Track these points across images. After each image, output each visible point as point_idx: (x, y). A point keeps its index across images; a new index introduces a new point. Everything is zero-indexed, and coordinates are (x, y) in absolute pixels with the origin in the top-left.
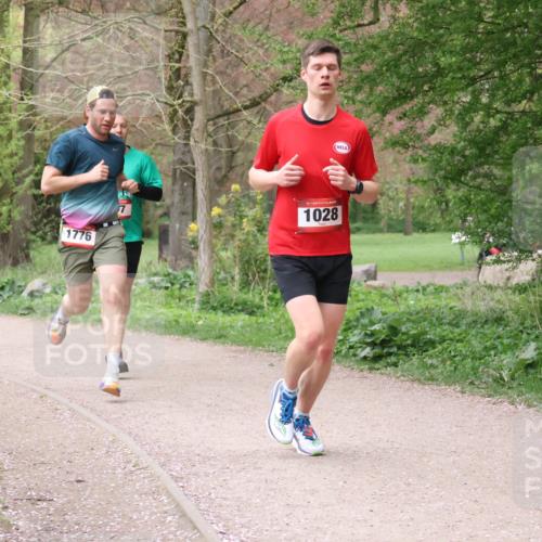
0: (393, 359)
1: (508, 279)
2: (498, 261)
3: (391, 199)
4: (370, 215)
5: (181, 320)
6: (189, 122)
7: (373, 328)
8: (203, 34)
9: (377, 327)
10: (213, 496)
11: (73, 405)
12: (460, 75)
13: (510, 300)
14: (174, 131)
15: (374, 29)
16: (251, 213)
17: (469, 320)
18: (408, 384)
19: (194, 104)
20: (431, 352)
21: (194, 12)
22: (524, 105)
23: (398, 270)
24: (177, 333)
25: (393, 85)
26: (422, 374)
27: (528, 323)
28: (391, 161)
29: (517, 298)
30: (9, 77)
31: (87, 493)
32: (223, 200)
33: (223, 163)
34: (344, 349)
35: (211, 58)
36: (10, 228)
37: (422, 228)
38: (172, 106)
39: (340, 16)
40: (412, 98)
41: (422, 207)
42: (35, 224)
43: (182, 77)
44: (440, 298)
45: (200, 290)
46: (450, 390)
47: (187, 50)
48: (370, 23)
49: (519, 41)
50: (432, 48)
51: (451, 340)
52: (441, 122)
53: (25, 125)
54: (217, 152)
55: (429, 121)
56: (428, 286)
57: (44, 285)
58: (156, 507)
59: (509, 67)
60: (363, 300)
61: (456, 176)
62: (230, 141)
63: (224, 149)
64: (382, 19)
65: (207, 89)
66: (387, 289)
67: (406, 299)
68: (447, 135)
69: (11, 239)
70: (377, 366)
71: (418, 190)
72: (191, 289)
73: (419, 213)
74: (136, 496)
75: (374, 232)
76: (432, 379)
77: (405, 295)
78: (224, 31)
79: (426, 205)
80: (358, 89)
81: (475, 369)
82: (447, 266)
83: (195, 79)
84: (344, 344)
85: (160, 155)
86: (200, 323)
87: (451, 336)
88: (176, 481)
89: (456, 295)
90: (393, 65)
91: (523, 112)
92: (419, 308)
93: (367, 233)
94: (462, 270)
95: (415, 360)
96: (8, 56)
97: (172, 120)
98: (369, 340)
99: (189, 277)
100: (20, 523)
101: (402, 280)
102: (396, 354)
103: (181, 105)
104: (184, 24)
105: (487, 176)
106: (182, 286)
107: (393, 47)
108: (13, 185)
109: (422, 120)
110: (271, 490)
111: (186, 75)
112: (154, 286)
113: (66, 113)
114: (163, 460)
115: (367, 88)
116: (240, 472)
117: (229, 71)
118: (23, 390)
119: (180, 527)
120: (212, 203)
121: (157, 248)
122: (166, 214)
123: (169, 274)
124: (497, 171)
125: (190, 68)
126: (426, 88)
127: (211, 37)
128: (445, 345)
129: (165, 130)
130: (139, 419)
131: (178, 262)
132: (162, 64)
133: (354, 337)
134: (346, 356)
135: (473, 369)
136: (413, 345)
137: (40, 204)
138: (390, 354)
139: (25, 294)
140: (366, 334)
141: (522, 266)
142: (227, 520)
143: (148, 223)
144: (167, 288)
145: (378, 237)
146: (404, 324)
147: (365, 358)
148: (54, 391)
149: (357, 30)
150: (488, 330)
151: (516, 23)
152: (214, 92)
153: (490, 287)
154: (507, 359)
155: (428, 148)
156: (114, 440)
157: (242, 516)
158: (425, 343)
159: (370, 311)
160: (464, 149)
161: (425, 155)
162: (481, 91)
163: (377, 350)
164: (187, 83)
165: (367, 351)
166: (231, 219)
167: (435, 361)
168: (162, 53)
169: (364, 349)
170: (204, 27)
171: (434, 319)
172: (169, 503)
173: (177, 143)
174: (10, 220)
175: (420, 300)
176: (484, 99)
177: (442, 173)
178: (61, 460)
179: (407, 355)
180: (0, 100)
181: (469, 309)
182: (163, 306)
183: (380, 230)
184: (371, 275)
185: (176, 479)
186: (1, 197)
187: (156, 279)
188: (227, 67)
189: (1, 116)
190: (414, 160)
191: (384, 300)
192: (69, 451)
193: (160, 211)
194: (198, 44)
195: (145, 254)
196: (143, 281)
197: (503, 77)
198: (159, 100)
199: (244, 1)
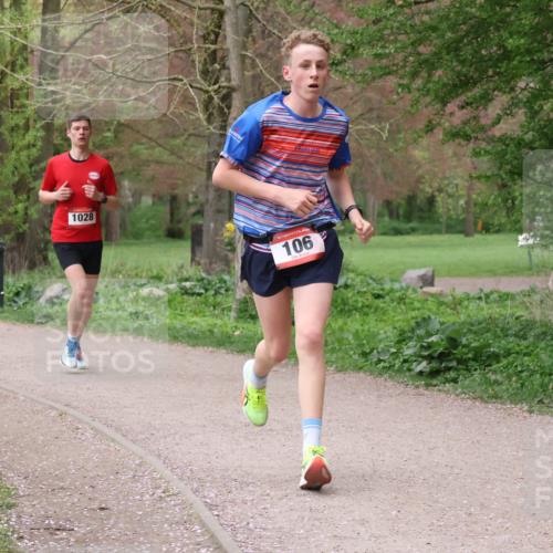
0: (452, 374)
3: (450, 196)
4: (426, 215)
5: (216, 330)
6: (226, 110)
7: (430, 340)
8: (241, 12)
9: (434, 339)
10: (251, 525)
11: (96, 424)
12: (528, 59)
14: (209, 119)
17: (538, 331)
18: (469, 402)
19: (232, 90)
20: (494, 367)
23: (458, 275)
24: (211, 344)
25: (453, 70)
26: (486, 391)
28: (450, 152)
30: (26, 60)
31: (112, 522)
34: (398, 363)
35: (250, 39)
36: (26, 227)
37: (487, 229)
38: (207, 92)
40: (475, 84)
41: (486, 204)
43: (218, 60)
44: (505, 307)
45: (238, 297)
46: (516, 409)
47: (225, 30)
51: (517, 353)
52: (508, 112)
55: (494, 109)
56: (492, 293)
58: (189, 538)
60: (419, 309)
65: (246, 73)
66: (446, 296)
67: (467, 307)
68: (512, 126)
69: (28, 238)
70: (435, 382)
71: (480, 186)
72: (227, 296)
73: (482, 211)
74: (166, 526)
75: (431, 233)
76: (496, 397)
77: (466, 303)
78: (265, 9)
79: (490, 202)
80: (414, 75)
81: (544, 386)
82: (512, 270)
83: (233, 62)
84: (398, 357)
85: (193, 146)
86: (237, 333)
87: (517, 349)
88: (210, 509)
89: (523, 303)
90: (453, 48)
92: (481, 318)
93: (423, 234)
95: (477, 375)
96: (26, 37)
97: (206, 108)
98: (426, 353)
99: (225, 282)
101: (464, 287)
102: (456, 369)
103: (216, 91)
104: (221, 1)
106: (217, 293)
107: (453, 28)
108: (31, 180)
109: (485, 109)
110: (316, 519)
111: (223, 58)
112: (186, 292)
114: (195, 485)
115: (424, 74)
116: (280, 499)
117: (270, 53)
118: (40, 407)
121: (189, 249)
122: (200, 213)
123: (202, 279)
125: (228, 50)
126: (490, 73)
127: (251, 15)
128: (511, 359)
129: (198, 119)
130: (168, 439)
131: (214, 266)
132: (196, 46)
133: (409, 351)
134: (400, 371)
135: (542, 386)
136: (474, 359)
138: (449, 369)
139: (42, 300)
140: (422, 347)
143: (179, 222)
144: (199, 294)
145: (436, 238)
146: (464, 335)
147: (421, 373)
148: (75, 408)
152: (254, 77)
155: (491, 140)
156: (140, 465)
158: (489, 357)
160: (533, 140)
161: (489, 148)
163: (435, 364)
164: (224, 67)
165: (423, 366)
167: (499, 377)
168: (196, 33)
169: (420, 362)
170: (242, 4)
171: (498, 330)
172: (203, 534)
173: (213, 134)
174: (26, 218)
175: (482, 309)
177: (509, 167)
178: (83, 485)
179: (468, 370)
180: (16, 85)
181: (538, 318)
182: (196, 314)
183: (439, 232)
184: (428, 281)
185: (211, 507)
186: (15, 193)
187: (188, 284)
188: (268, 49)
189: (17, 103)
190: (477, 154)
191: (442, 308)
192: (91, 475)
193: (193, 209)
194: (236, 24)
195: (176, 257)
196: (174, 286)
198: (193, 85)
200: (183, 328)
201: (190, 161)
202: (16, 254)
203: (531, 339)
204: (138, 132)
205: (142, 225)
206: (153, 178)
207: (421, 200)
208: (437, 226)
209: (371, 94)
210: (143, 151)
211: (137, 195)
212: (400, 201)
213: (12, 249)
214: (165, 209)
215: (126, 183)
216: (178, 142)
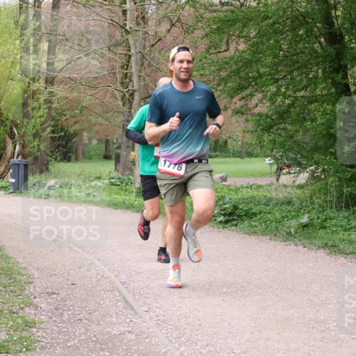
0: (235, 222)
1: (294, 181)
2: (289, 173)
3: (234, 140)
4: (223, 149)
5: (126, 202)
6: (131, 100)
7: (225, 206)
8: (139, 56)
9: (227, 206)
10: (142, 292)
11: (70, 245)
12: (270, 77)
13: (295, 193)
14: (123, 105)
15: (227, 54)
17: (274, 202)
18: (243, 235)
19: (134, 91)
20: (255, 218)
21: (135, 44)
22: (302, 93)
23: (237, 177)
24: (124, 208)
25: (236, 82)
26: (250, 230)
27: (304, 204)
28: (234, 120)
29: (299, 191)
30: (40, 77)
31: (77, 290)
35: (143, 68)
36: (38, 154)
37: (250, 155)
38: (122, 92)
39: (210, 48)
40: (246, 89)
41: (252, 144)
42: (52, 152)
43: (128, 77)
44: (259, 191)
45: (136, 186)
46: (264, 238)
47: (131, 64)
48: (225, 51)
49: (300, 61)
50: (256, 64)
51: (265, 212)
52: (261, 101)
53: (48, 101)
55: (255, 101)
56: (253, 185)
57: (56, 183)
58: (113, 298)
59: (295, 73)
60: (220, 192)
61: (268, 129)
64: (231, 49)
65: (141, 83)
66: (232, 186)
68: (264, 108)
69: (39, 159)
70: (227, 226)
71: (248, 136)
72: (131, 186)
73: (249, 147)
74: (102, 292)
75: (226, 157)
76: (255, 233)
77: (241, 190)
78: (150, 54)
79: (254, 143)
80: (218, 85)
81: (277, 227)
82: (262, 175)
83: (135, 79)
85: (116, 117)
86: (136, 203)
89: (268, 189)
90: (237, 72)
91: (303, 97)
92: (248, 196)
93: (222, 158)
94: (271, 177)
95: (246, 223)
97: (122, 99)
98: (223, 213)
99: (130, 179)
100: (43, 306)
101: (240, 182)
102: (237, 220)
103: (127, 92)
104: (130, 50)
105: (284, 129)
106: (127, 184)
107: (236, 63)
108: (41, 132)
109: (251, 100)
111: (130, 77)
112: (112, 184)
113: (69, 95)
114: (116, 273)
115: (223, 84)
116: (155, 280)
117: (152, 75)
119: (124, 308)
121: (114, 164)
122: (119, 147)
123: (120, 178)
124: (289, 127)
125: (132, 73)
126: (253, 84)
127: (143, 57)
128: (262, 215)
129: (119, 104)
130: (104, 252)
131: (125, 172)
132: (118, 71)
136: (245, 215)
137: (54, 142)
138: (234, 220)
139: (46, 188)
140: (221, 209)
141: (301, 175)
142: (149, 304)
143: (109, 152)
144: (119, 185)
145: (228, 159)
146: (241, 204)
147: (221, 222)
149: (218, 54)
150: (284, 207)
151: (299, 51)
152: (144, 85)
153: (285, 186)
154: (293, 223)
155: (253, 115)
156: (91, 264)
157: (157, 303)
158: (251, 214)
159: (223, 197)
160: (272, 115)
161: (253, 118)
162: (281, 86)
163: (227, 218)
164: (131, 80)
165: (222, 218)
167: (256, 224)
168: (118, 65)
169: (220, 217)
170: (140, 52)
171: (256, 202)
172: (119, 296)
173: (125, 111)
174: (39, 150)
175: (249, 192)
176: (283, 90)
177: (261, 127)
178: (64, 273)
179: (242, 220)
180: (35, 89)
181: (274, 196)
182: (117, 194)
183: (229, 157)
184: (224, 179)
185: (123, 283)
186: (34, 138)
187: (113, 180)
188: (151, 73)
189: (36, 97)
190: (247, 121)
191: (231, 192)
192: (68, 268)
193: (116, 146)
194: (137, 61)
195: (108, 168)
196: (107, 181)
197: (292, 79)
198: (116, 89)
199: (160, 39)
200: (111, 201)
201: (115, 123)
202: (34, 166)
203: (271, 206)
204: (91, 110)
205: (92, 153)
206: (98, 131)
207: (221, 142)
208: (228, 154)
210: (93, 119)
211: (90, 139)
213: (32, 164)
214: (103, 146)
215: (85, 134)
216: (109, 115)
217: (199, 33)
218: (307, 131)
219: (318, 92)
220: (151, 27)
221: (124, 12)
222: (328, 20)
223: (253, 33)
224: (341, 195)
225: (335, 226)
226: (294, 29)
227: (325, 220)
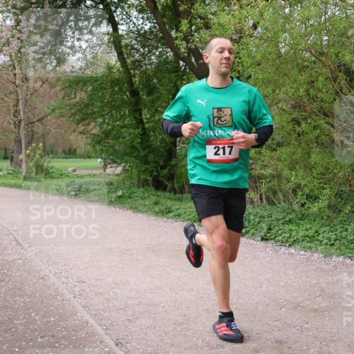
1: (114, 172)
2: (111, 167)
3: (80, 149)
4: (74, 154)
5: (17, 184)
6: (20, 125)
8: (24, 100)
12: (99, 114)
13: (115, 178)
14: (15, 128)
15: (75, 100)
16: (39, 152)
19: (21, 120)
21: (21, 93)
22: (118, 123)
23: (82, 169)
24: (16, 188)
25: (80, 116)
27: (120, 185)
28: (80, 137)
29: (117, 177)
32: (30, 148)
33: (30, 138)
35: (26, 107)
37: (89, 157)
38: (14, 120)
39: (65, 96)
40: (86, 120)
45: (23, 175)
47: (19, 104)
49: (116, 105)
50: (92, 106)
52: (95, 127)
54: (28, 134)
55: (91, 127)
56: (91, 174)
59: (114, 112)
61: (99, 143)
62: (32, 131)
63: (30, 133)
64: (77, 97)
65: (25, 116)
66: (79, 175)
67: (85, 178)
68: (96, 131)
70: (76, 197)
71: (88, 147)
72: (20, 175)
73: (88, 153)
75: (75, 158)
76: (92, 201)
77: (84, 176)
78: (30, 99)
79: (90, 151)
80: (70, 117)
82: (96, 168)
83: (22, 113)
85: (11, 135)
86: (23, 184)
90: (80, 111)
93: (73, 159)
97: (14, 125)
99: (20, 171)
101: (83, 172)
103: (17, 120)
104: (18, 97)
105: (108, 143)
106: (17, 174)
107: (80, 105)
111: (19, 112)
112: (9, 174)
115: (73, 117)
117: (32, 111)
119: (16, 245)
120: (26, 149)
121: (10, 162)
122: (13, 152)
123: (13, 170)
124: (111, 142)
125: (20, 109)
126: (90, 117)
127: (26, 101)
129: (12, 127)
131: (17, 167)
132: (11, 108)
134: (67, 194)
141: (118, 169)
143: (7, 155)
144: (13, 174)
145: (77, 160)
149: (70, 100)
152: (27, 117)
153: (109, 175)
154: (114, 195)
155: (91, 134)
159: (74, 181)
160: (101, 135)
161: (90, 136)
162: (106, 119)
164: (19, 114)
166: (32, 154)
167: (93, 196)
168: (11, 105)
170: (24, 98)
172: (13, 238)
173: (16, 131)
176: (107, 121)
177: (95, 141)
182: (12, 179)
184: (74, 171)
185: (15, 231)
187: (9, 172)
190: (87, 138)
194: (22, 103)
195: (6, 164)
196: (5, 172)
197: (112, 115)
198: (11, 118)
199: (36, 91)
200: (8, 183)
207: (73, 150)
209: (59, 122)
212: (67, 150)
216: (7, 133)
217: (58, 88)
218: (120, 143)
219: (126, 122)
220: (31, 84)
221: (15, 75)
222: (131, 83)
223: (89, 89)
224: (140, 179)
225: (137, 196)
226: (112, 87)
227: (131, 194)
